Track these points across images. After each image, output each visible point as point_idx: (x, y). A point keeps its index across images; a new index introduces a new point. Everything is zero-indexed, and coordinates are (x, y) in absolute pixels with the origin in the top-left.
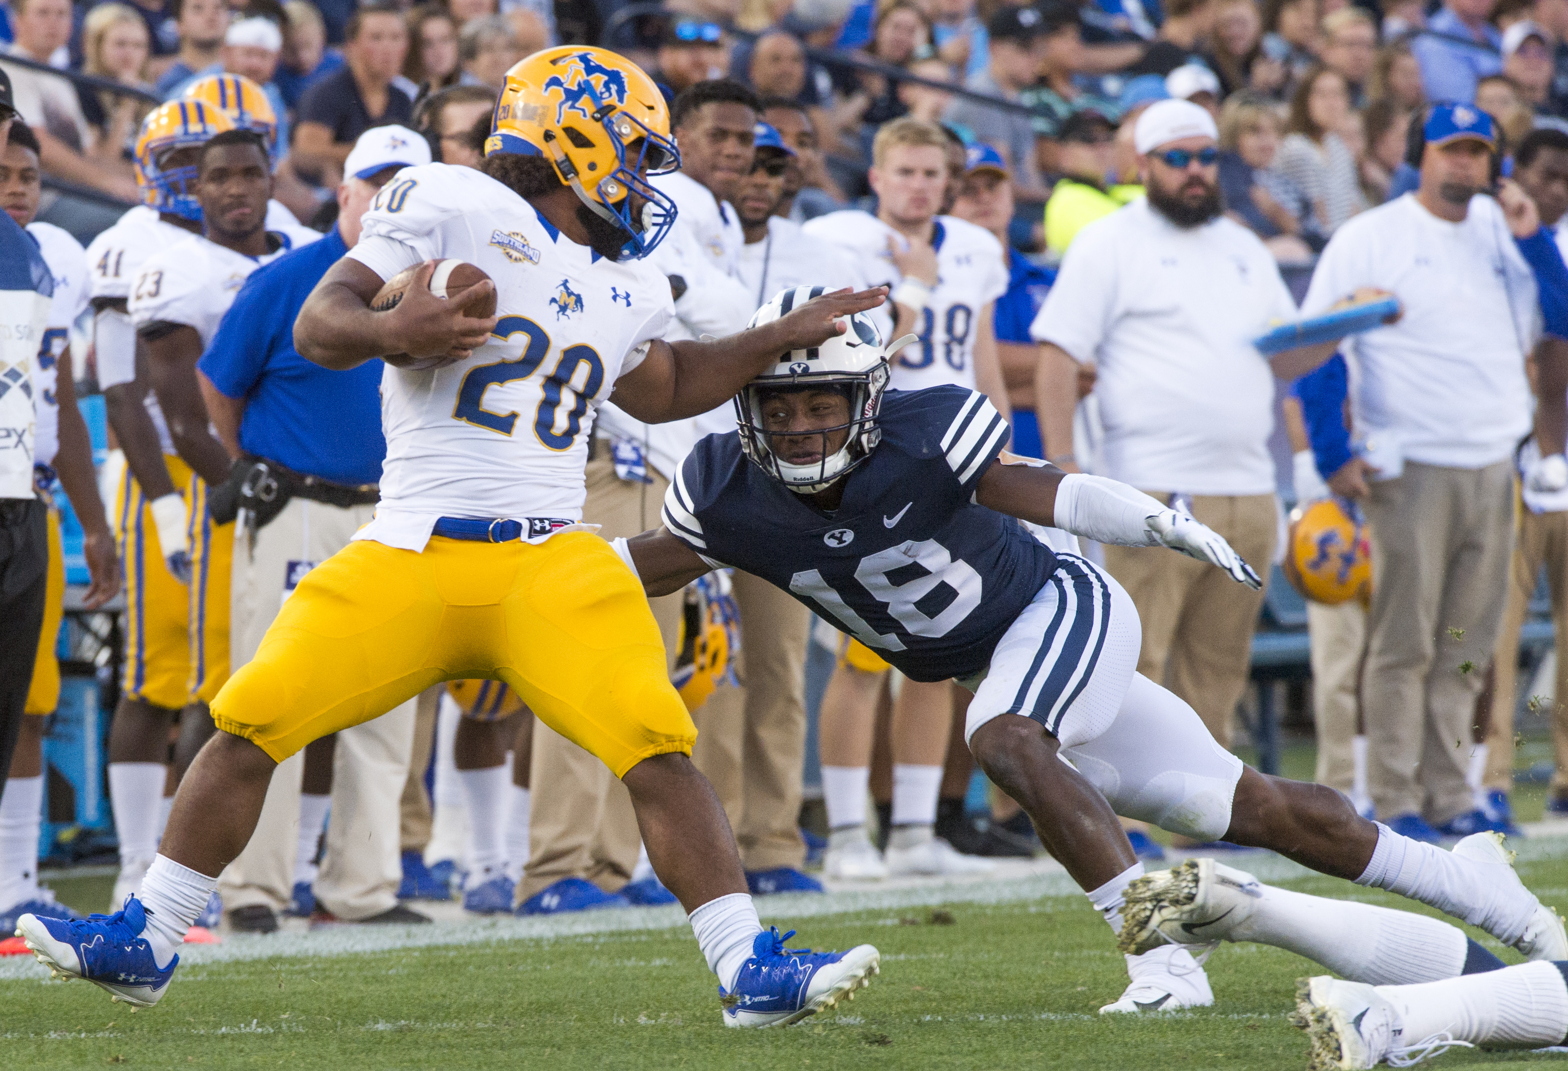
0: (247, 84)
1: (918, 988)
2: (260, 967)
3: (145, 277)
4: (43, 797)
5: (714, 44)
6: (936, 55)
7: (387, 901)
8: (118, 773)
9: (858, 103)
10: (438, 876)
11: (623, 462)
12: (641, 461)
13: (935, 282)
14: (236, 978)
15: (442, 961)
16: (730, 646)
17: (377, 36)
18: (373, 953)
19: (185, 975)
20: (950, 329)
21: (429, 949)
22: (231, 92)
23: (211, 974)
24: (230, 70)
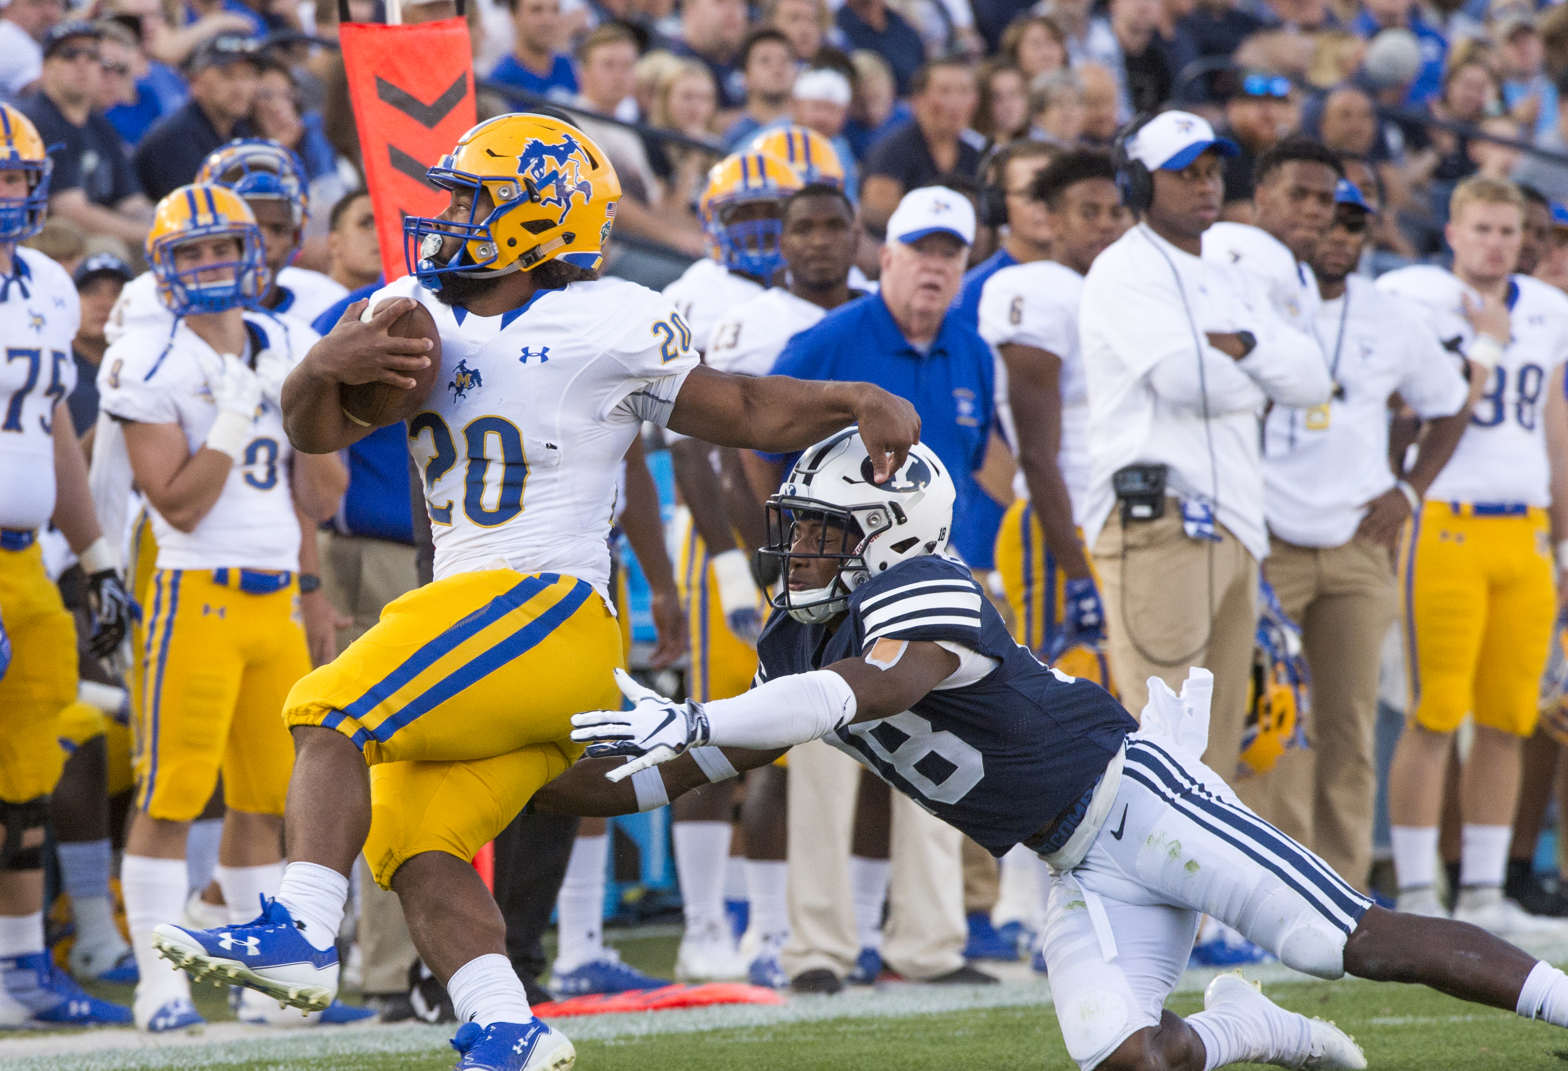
0: (816, 138)
1: (1485, 1049)
2: (825, 1029)
3: (723, 329)
4: (609, 856)
5: (1283, 99)
6: (1506, 111)
7: (955, 960)
8: (683, 832)
9: (1427, 161)
10: (1006, 936)
11: (1193, 520)
12: (1210, 519)
13: (1508, 340)
14: (802, 1039)
15: (1009, 1022)
16: (1298, 708)
17: (946, 89)
18: (940, 1014)
19: (749, 1036)
20: (1521, 387)
21: (997, 1010)
22: (799, 146)
23: (775, 1035)
24: (799, 122)
